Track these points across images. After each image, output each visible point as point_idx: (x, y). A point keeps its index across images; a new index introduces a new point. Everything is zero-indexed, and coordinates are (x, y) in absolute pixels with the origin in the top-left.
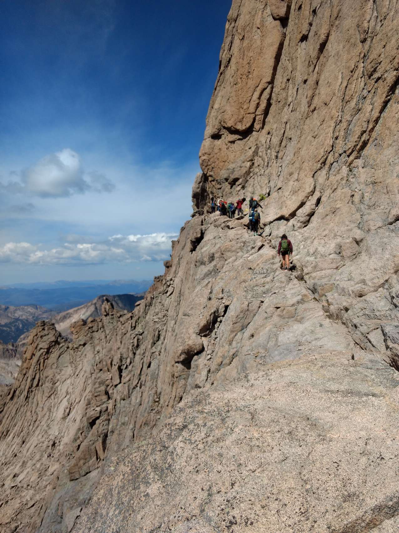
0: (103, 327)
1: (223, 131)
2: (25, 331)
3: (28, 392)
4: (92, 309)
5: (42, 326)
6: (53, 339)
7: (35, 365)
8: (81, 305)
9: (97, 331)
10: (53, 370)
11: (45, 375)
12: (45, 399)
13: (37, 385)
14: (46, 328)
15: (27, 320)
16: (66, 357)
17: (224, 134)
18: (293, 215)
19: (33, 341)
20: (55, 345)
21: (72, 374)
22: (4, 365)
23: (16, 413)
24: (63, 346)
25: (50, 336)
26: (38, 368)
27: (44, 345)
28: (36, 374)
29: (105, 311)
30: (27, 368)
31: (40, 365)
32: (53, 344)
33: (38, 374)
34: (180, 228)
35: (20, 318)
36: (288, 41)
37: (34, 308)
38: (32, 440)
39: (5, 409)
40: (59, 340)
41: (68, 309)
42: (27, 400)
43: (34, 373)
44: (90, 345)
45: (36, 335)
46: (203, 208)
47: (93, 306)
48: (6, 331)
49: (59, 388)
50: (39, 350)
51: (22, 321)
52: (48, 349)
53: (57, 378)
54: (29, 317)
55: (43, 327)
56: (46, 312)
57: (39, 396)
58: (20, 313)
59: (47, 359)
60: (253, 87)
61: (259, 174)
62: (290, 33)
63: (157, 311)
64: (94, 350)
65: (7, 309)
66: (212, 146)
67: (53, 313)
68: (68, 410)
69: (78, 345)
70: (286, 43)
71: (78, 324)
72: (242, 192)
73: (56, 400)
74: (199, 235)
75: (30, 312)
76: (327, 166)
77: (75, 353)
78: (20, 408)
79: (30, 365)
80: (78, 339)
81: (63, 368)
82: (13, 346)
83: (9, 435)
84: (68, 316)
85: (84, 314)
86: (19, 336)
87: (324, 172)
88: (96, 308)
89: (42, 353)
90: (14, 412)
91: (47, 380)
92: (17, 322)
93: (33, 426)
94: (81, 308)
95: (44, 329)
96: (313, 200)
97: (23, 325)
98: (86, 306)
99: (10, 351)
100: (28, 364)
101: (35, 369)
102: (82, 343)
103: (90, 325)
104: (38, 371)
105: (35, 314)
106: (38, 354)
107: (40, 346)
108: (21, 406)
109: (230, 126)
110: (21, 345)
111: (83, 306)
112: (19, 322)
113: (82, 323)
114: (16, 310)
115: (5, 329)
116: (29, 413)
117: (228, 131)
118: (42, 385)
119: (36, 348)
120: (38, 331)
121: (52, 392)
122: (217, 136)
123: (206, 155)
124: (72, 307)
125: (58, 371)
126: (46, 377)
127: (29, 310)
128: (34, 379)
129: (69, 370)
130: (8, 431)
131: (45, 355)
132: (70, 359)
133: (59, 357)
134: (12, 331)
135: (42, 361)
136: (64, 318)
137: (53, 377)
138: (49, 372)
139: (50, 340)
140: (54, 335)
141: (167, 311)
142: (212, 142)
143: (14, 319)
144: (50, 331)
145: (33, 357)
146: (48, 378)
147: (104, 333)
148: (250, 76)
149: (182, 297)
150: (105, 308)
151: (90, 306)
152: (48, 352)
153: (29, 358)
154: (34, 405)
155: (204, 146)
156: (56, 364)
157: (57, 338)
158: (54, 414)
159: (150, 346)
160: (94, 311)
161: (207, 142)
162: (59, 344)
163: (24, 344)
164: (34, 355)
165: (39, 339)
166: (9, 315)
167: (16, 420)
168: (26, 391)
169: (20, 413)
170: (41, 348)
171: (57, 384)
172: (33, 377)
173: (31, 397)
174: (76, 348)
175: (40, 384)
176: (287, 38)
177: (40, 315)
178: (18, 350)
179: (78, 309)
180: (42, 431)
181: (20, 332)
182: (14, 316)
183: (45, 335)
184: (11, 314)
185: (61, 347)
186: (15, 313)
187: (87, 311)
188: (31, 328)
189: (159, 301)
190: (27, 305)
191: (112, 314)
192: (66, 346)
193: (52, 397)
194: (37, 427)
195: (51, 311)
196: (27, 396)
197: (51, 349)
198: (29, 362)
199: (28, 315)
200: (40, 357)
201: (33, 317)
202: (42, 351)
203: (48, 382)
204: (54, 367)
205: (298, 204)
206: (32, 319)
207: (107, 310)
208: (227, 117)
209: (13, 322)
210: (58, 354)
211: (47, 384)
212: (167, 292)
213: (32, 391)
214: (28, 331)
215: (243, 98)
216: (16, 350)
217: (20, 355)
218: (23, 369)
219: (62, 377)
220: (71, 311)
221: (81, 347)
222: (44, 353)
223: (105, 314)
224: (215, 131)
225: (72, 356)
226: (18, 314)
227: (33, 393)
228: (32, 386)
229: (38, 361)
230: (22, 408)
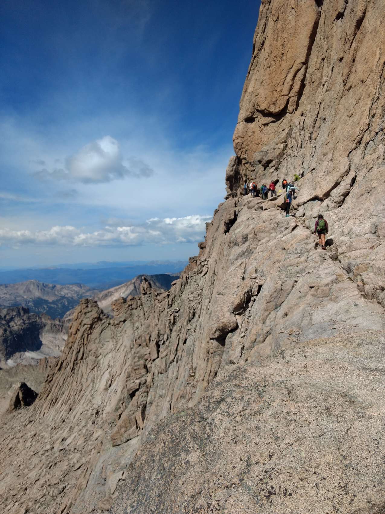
0: (142, 305)
1: (257, 114)
2: (70, 308)
3: (74, 364)
4: (132, 287)
5: (86, 303)
6: (96, 315)
7: (79, 339)
8: (121, 284)
9: (136, 309)
10: (96, 344)
11: (89, 348)
12: (89, 371)
13: (82, 358)
14: (90, 306)
15: (72, 298)
16: (108, 333)
17: (257, 117)
18: (327, 195)
19: (78, 317)
20: (97, 321)
21: (114, 349)
22: (52, 339)
23: (63, 383)
24: (105, 322)
25: (93, 313)
26: (82, 342)
27: (88, 321)
28: (80, 348)
29: (144, 290)
30: (72, 342)
31: (84, 339)
32: (96, 320)
33: (82, 347)
34: (214, 211)
35: (66, 296)
36: (323, 20)
37: (79, 287)
38: (78, 408)
39: (54, 378)
40: (101, 316)
41: (109, 288)
42: (73, 371)
43: (79, 347)
44: (130, 322)
45: (81, 312)
46: (236, 190)
47: (132, 285)
48: (54, 308)
49: (101, 362)
50: (83, 326)
51: (67, 298)
52: (92, 325)
53: (100, 352)
54: (74, 295)
55: (86, 305)
56: (89, 290)
57: (83, 368)
58: (66, 292)
59: (91, 334)
60: (286, 68)
61: (292, 155)
62: (325, 11)
63: (192, 290)
64: (134, 326)
65: (54, 287)
66: (246, 129)
67: (95, 291)
68: (110, 382)
69: (119, 322)
70: (321, 22)
71: (119, 302)
72: (276, 173)
73: (99, 372)
74: (233, 217)
75: (74, 290)
76: (362, 146)
77: (116, 329)
78: (67, 379)
79: (75, 339)
80: (118, 316)
81: (105, 343)
82: (60, 321)
83: (58, 403)
84: (109, 294)
85: (124, 293)
86: (65, 313)
87: (359, 151)
88: (135, 287)
89: (86, 329)
90: (62, 382)
91: (91, 353)
92: (63, 300)
93: (79, 396)
94: (122, 287)
95: (87, 306)
96: (348, 179)
97: (68, 302)
98: (126, 285)
99: (57, 326)
100: (73, 338)
101: (80, 343)
102: (122, 320)
103: (130, 303)
104: (82, 345)
105: (79, 292)
106: (82, 329)
107: (84, 322)
108: (68, 377)
109: (263, 108)
110: (67, 321)
111: (123, 285)
112: (65, 300)
113: (123, 301)
114: (62, 288)
115: (52, 305)
116: (75, 384)
117: (261, 114)
118: (86, 359)
119: (80, 324)
120: (82, 308)
121: (95, 365)
122: (250, 120)
123: (240, 139)
124: (112, 286)
125: (101, 345)
126: (90, 351)
127: (74, 288)
128: (78, 352)
129: (110, 345)
130: (57, 399)
131: (89, 330)
132: (111, 335)
133: (101, 332)
134: (59, 308)
135: (86, 336)
136: (106, 296)
137: (96, 350)
138: (92, 346)
139: (93, 317)
140: (97, 312)
141: (202, 290)
142: (245, 125)
143: (60, 296)
144: (94, 308)
145: (78, 332)
146: (92, 352)
147: (142, 311)
148: (284, 58)
149: (216, 277)
150: (144, 287)
151: (129, 285)
152: (91, 327)
153: (74, 333)
154: (79, 377)
155: (238, 129)
156: (98, 339)
157: (100, 315)
158: (97, 385)
159: (185, 323)
160: (133, 290)
161: (241, 126)
162: (101, 320)
163: (69, 320)
164: (79, 330)
165: (83, 315)
166: (56, 293)
167: (63, 389)
168: (72, 363)
169: (67, 383)
170: (85, 324)
171: (100, 358)
172: (78, 350)
173: (77, 369)
174: (117, 324)
175: (84, 357)
176: (323, 17)
177: (84, 293)
178: (64, 325)
179: (119, 288)
180: (87, 400)
181: (66, 309)
182: (60, 294)
183: (89, 312)
184: (58, 292)
185: (103, 323)
186: (61, 291)
187: (127, 290)
188: (76, 305)
189: (194, 280)
190: (72, 284)
191: (150, 292)
192: (108, 322)
193: (95, 369)
194: (82, 396)
195: (94, 289)
196: (73, 368)
197: (94, 325)
198: (75, 337)
199: (73, 293)
200: (84, 332)
201: (78, 295)
202: (86, 326)
203: (91, 355)
204: (97, 341)
205: (332, 184)
206: (76, 297)
207: (145, 289)
208: (260, 100)
209: (60, 300)
210: (101, 329)
211: (90, 358)
212: (202, 271)
213: (77, 364)
214: (73, 308)
215: (277, 80)
216: (63, 326)
217: (66, 330)
218: (69, 343)
219: (104, 351)
220: (112, 290)
221: (121, 323)
222: (88, 329)
223: (144, 292)
224: (248, 114)
225: (113, 332)
226: (64, 292)
227: (78, 365)
228: (77, 359)
229: (82, 336)
230: (69, 379)
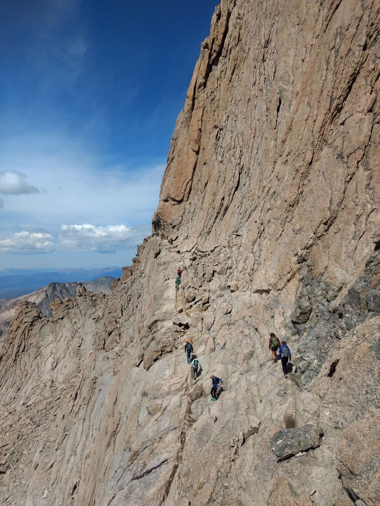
0: (78, 305)
3: (16, 356)
6: (36, 314)
7: (20, 335)
9: (73, 308)
10: (36, 338)
11: (30, 342)
12: (32, 359)
13: (23, 351)
14: (30, 306)
16: (47, 328)
19: (18, 317)
20: (37, 319)
21: (54, 341)
23: (6, 373)
24: (44, 320)
25: (33, 312)
26: (23, 337)
27: (28, 319)
28: (21, 342)
30: (13, 338)
31: (25, 335)
32: (36, 318)
33: (24, 342)
38: (27, 387)
40: (41, 315)
42: (15, 362)
44: (67, 318)
45: (21, 312)
49: (43, 351)
50: (24, 324)
52: (32, 322)
53: (41, 344)
55: (27, 306)
57: (25, 358)
59: (31, 330)
64: (72, 322)
68: (55, 364)
69: (57, 319)
71: (57, 303)
77: (55, 325)
78: (9, 369)
79: (15, 336)
80: (57, 314)
81: (45, 337)
89: (27, 326)
90: (4, 372)
91: (32, 346)
100: (13, 335)
101: (21, 338)
102: (61, 317)
103: (66, 304)
104: (23, 339)
106: (23, 327)
107: (24, 321)
108: (10, 367)
113: (60, 302)
116: (18, 372)
119: (21, 322)
120: (23, 309)
121: (37, 355)
125: (41, 339)
126: (31, 344)
128: (20, 346)
129: (51, 338)
131: (30, 327)
132: (50, 330)
133: (41, 328)
135: (27, 332)
137: (37, 343)
138: (33, 340)
139: (33, 316)
140: (37, 311)
145: (18, 329)
147: (78, 309)
150: (79, 291)
152: (32, 325)
153: (15, 330)
154: (22, 365)
156: (38, 334)
157: (39, 314)
162: (41, 318)
164: (19, 327)
165: (24, 315)
167: (6, 377)
168: (14, 355)
169: (9, 372)
170: (26, 322)
172: (19, 344)
173: (19, 360)
174: (55, 321)
175: (26, 349)
183: (29, 312)
185: (43, 321)
191: (85, 295)
192: (47, 320)
196: (15, 359)
197: (34, 323)
198: (15, 333)
200: (25, 329)
202: (27, 324)
203: (33, 347)
204: (37, 336)
207: (81, 292)
210: (40, 326)
211: (32, 349)
213: (19, 355)
218: (10, 339)
219: (45, 343)
221: (59, 320)
222: (29, 326)
223: (79, 295)
225: (52, 327)
227: (20, 357)
228: (18, 351)
229: (23, 332)
230: (11, 369)
